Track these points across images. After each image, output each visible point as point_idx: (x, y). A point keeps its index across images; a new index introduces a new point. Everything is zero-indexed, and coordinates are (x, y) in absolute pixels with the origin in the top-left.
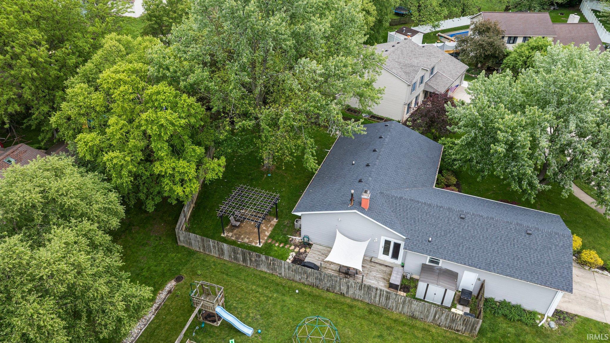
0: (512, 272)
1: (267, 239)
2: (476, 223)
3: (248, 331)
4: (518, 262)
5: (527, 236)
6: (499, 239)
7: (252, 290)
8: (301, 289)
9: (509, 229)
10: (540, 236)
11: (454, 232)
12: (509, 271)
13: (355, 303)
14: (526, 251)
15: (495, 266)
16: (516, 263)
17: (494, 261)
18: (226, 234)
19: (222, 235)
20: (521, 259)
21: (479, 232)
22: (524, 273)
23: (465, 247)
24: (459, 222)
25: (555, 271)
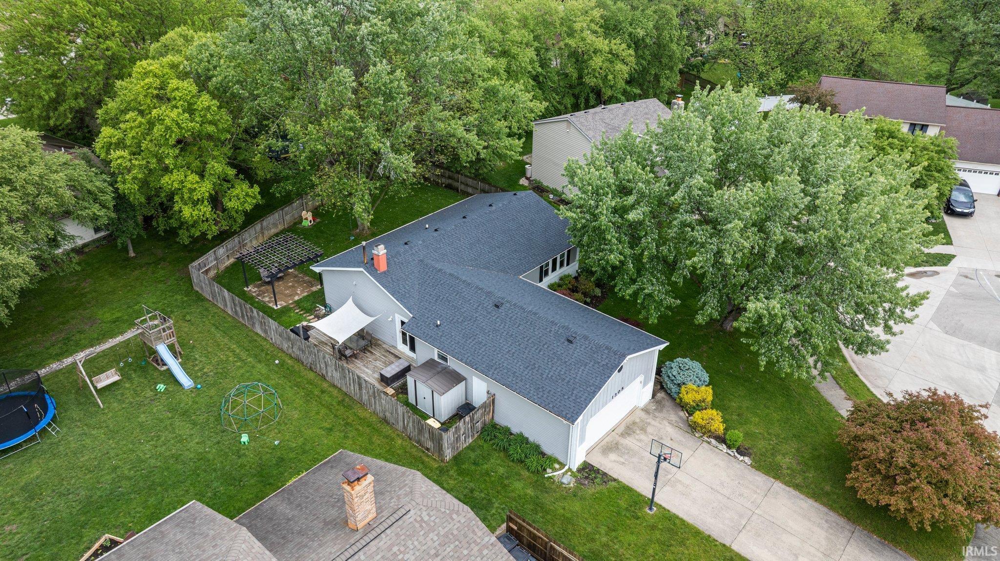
0: (514, 382)
1: (292, 304)
2: (511, 315)
3: (186, 381)
4: (530, 372)
5: (566, 343)
6: (526, 339)
7: (229, 348)
8: (284, 361)
9: (548, 330)
10: (583, 347)
11: (475, 321)
12: (510, 380)
13: (331, 389)
14: (552, 361)
15: (498, 370)
16: (526, 373)
17: (500, 364)
18: (250, 288)
19: (246, 289)
20: (537, 369)
21: (507, 327)
22: (527, 386)
23: (476, 340)
24: (490, 311)
25: (570, 393)
